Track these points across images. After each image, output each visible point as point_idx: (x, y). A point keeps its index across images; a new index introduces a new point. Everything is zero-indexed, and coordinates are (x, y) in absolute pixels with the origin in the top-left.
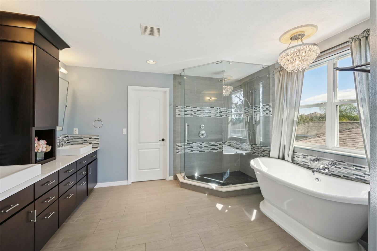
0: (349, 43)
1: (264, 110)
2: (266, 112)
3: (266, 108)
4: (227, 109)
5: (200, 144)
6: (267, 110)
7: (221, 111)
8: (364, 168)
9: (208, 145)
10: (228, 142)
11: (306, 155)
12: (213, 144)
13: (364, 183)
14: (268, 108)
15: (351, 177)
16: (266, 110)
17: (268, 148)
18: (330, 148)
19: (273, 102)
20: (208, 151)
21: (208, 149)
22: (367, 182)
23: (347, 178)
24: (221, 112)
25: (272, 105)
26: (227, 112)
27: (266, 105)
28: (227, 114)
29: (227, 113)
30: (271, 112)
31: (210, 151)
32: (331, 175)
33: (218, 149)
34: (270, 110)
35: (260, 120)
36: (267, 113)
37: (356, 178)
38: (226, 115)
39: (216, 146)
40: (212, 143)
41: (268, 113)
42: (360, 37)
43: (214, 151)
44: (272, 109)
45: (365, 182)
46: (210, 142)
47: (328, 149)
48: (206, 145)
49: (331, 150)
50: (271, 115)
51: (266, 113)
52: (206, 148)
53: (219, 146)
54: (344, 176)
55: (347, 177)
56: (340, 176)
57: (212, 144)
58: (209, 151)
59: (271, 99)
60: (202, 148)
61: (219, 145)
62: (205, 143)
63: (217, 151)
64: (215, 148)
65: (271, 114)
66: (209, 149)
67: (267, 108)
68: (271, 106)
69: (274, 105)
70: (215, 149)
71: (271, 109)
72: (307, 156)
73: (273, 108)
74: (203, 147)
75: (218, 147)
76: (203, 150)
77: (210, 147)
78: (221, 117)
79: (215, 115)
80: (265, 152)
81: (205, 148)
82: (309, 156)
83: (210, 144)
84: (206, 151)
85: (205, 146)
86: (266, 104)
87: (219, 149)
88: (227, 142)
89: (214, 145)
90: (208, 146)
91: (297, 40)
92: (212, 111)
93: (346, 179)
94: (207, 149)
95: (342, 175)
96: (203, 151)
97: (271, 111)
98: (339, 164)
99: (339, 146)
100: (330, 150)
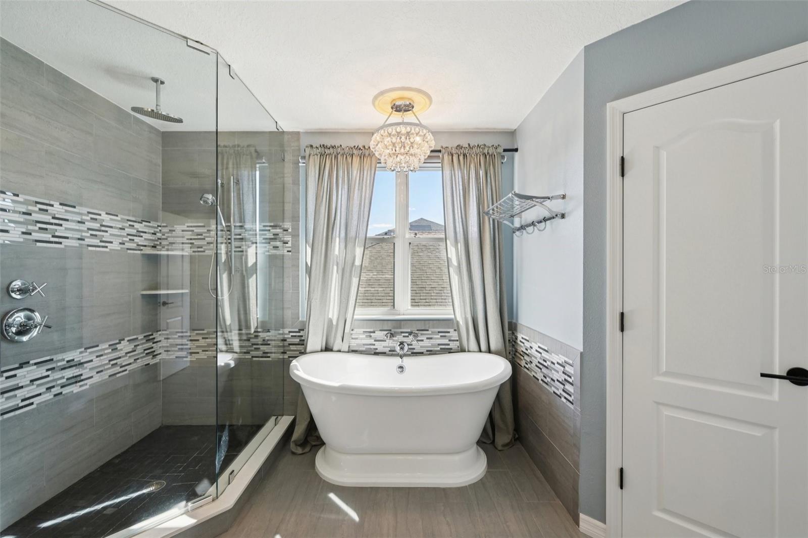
0: (440, 155)
1: (264, 239)
2: (271, 243)
3: (274, 235)
4: (122, 220)
5: (7, 378)
6: (275, 237)
7: (104, 223)
8: (449, 332)
9: (48, 370)
10: (127, 339)
11: (372, 330)
12: (73, 360)
13: (449, 353)
14: (281, 235)
15: (436, 349)
16: (271, 239)
17: (280, 334)
18: (402, 312)
19: (293, 221)
20: (48, 396)
21: (49, 389)
22: (452, 351)
23: (431, 353)
24: (103, 228)
25: (292, 229)
26: (124, 233)
27: (270, 226)
28: (125, 239)
29: (123, 236)
30: (289, 244)
31: (61, 393)
32: (412, 355)
33: (94, 373)
34: (285, 239)
35: (256, 263)
36: (276, 247)
37: (441, 349)
38: (120, 243)
39: (85, 365)
40: (69, 356)
41: (278, 247)
42: (454, 151)
43: (75, 389)
44: (292, 237)
45: (449, 351)
46: (55, 358)
47: (399, 315)
48: (42, 371)
49: (404, 315)
50: (288, 251)
51: (274, 247)
52: (38, 386)
53: (97, 362)
54: (427, 351)
55: (431, 351)
56: (422, 353)
57: (68, 362)
58: (55, 395)
59: (288, 214)
60: (17, 392)
61: (95, 360)
62: (36, 364)
63: (87, 387)
64: (81, 375)
65: (290, 249)
66: (53, 387)
67: (278, 235)
68: (287, 230)
69: (296, 229)
70: (82, 378)
71: (288, 238)
72: (374, 332)
73: (296, 236)
74: (22, 387)
75: (91, 369)
76: (23, 400)
77: (57, 375)
78: (103, 247)
79: (79, 239)
80: (269, 344)
81: (35, 386)
82: (376, 332)
83: (59, 364)
84: (36, 400)
85: (32, 381)
86: (272, 224)
87: (97, 373)
88: (124, 340)
89: (75, 365)
90: (49, 373)
91: (401, 113)
92: (67, 220)
93: (429, 354)
94: (43, 389)
95: (424, 350)
96: (21, 404)
97: (287, 243)
98: (422, 334)
99: (410, 308)
100: (402, 315)
